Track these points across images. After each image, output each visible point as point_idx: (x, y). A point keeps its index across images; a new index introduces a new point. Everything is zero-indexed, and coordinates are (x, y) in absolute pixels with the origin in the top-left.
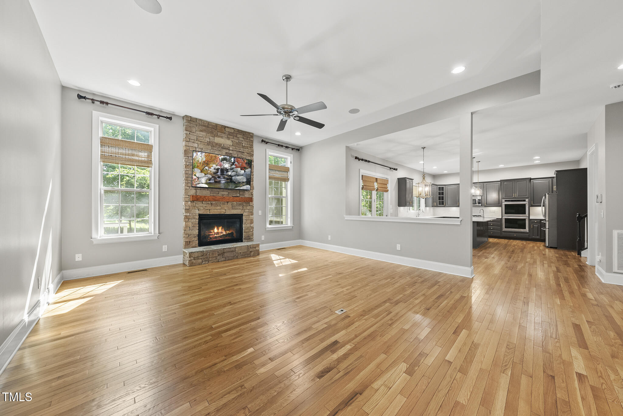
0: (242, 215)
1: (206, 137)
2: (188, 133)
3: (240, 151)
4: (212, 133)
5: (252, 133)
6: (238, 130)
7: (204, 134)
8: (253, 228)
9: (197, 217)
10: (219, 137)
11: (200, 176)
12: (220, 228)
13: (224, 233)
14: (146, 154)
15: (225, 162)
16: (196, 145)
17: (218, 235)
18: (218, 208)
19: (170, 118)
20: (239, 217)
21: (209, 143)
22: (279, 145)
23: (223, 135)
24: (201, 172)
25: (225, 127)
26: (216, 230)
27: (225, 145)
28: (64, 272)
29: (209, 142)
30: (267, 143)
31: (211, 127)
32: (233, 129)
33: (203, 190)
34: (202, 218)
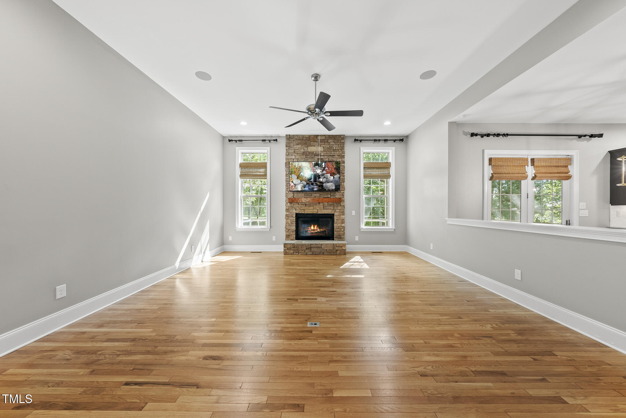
0: (333, 215)
1: (301, 149)
2: (288, 148)
3: (331, 154)
4: (305, 144)
5: (343, 135)
6: (329, 135)
7: (299, 146)
8: (344, 227)
9: (294, 216)
10: (312, 146)
11: (296, 183)
12: (316, 226)
13: (319, 231)
14: (264, 170)
15: (317, 167)
16: (293, 157)
17: (314, 232)
18: (311, 208)
19: (276, 140)
20: (331, 216)
21: (303, 153)
22: (375, 140)
23: (315, 143)
24: (298, 178)
25: (317, 136)
26: (312, 228)
27: (317, 152)
28: (225, 246)
29: (304, 152)
30: (361, 141)
31: (305, 139)
32: (324, 135)
33: (299, 193)
34: (298, 217)
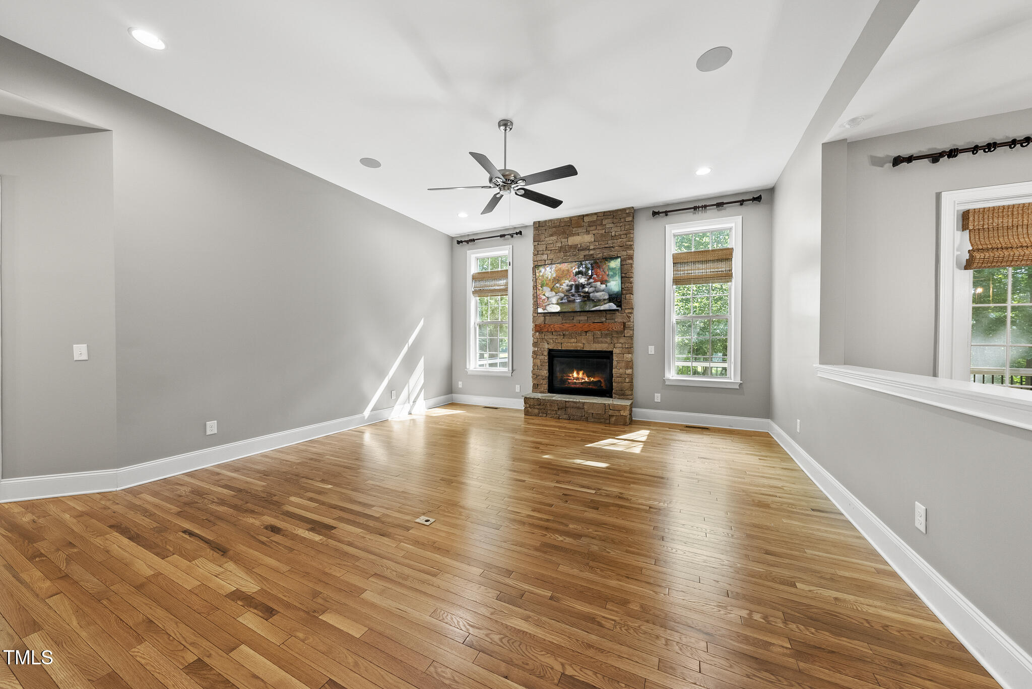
0: (611, 353)
1: (557, 242)
2: (536, 243)
3: (607, 246)
4: (564, 233)
5: (629, 208)
6: (604, 212)
7: (554, 238)
8: (631, 376)
9: (546, 353)
10: (574, 235)
11: (550, 295)
12: (581, 373)
13: (586, 380)
14: (505, 281)
15: (580, 276)
16: (545, 257)
17: (578, 381)
18: (573, 340)
19: (520, 233)
20: (608, 355)
21: (561, 249)
22: (695, 208)
23: (580, 230)
24: (552, 290)
25: (582, 217)
26: (575, 375)
27: (583, 245)
28: (453, 395)
29: (561, 247)
30: (666, 213)
31: (563, 225)
32: (596, 214)
33: (553, 316)
34: (553, 355)
